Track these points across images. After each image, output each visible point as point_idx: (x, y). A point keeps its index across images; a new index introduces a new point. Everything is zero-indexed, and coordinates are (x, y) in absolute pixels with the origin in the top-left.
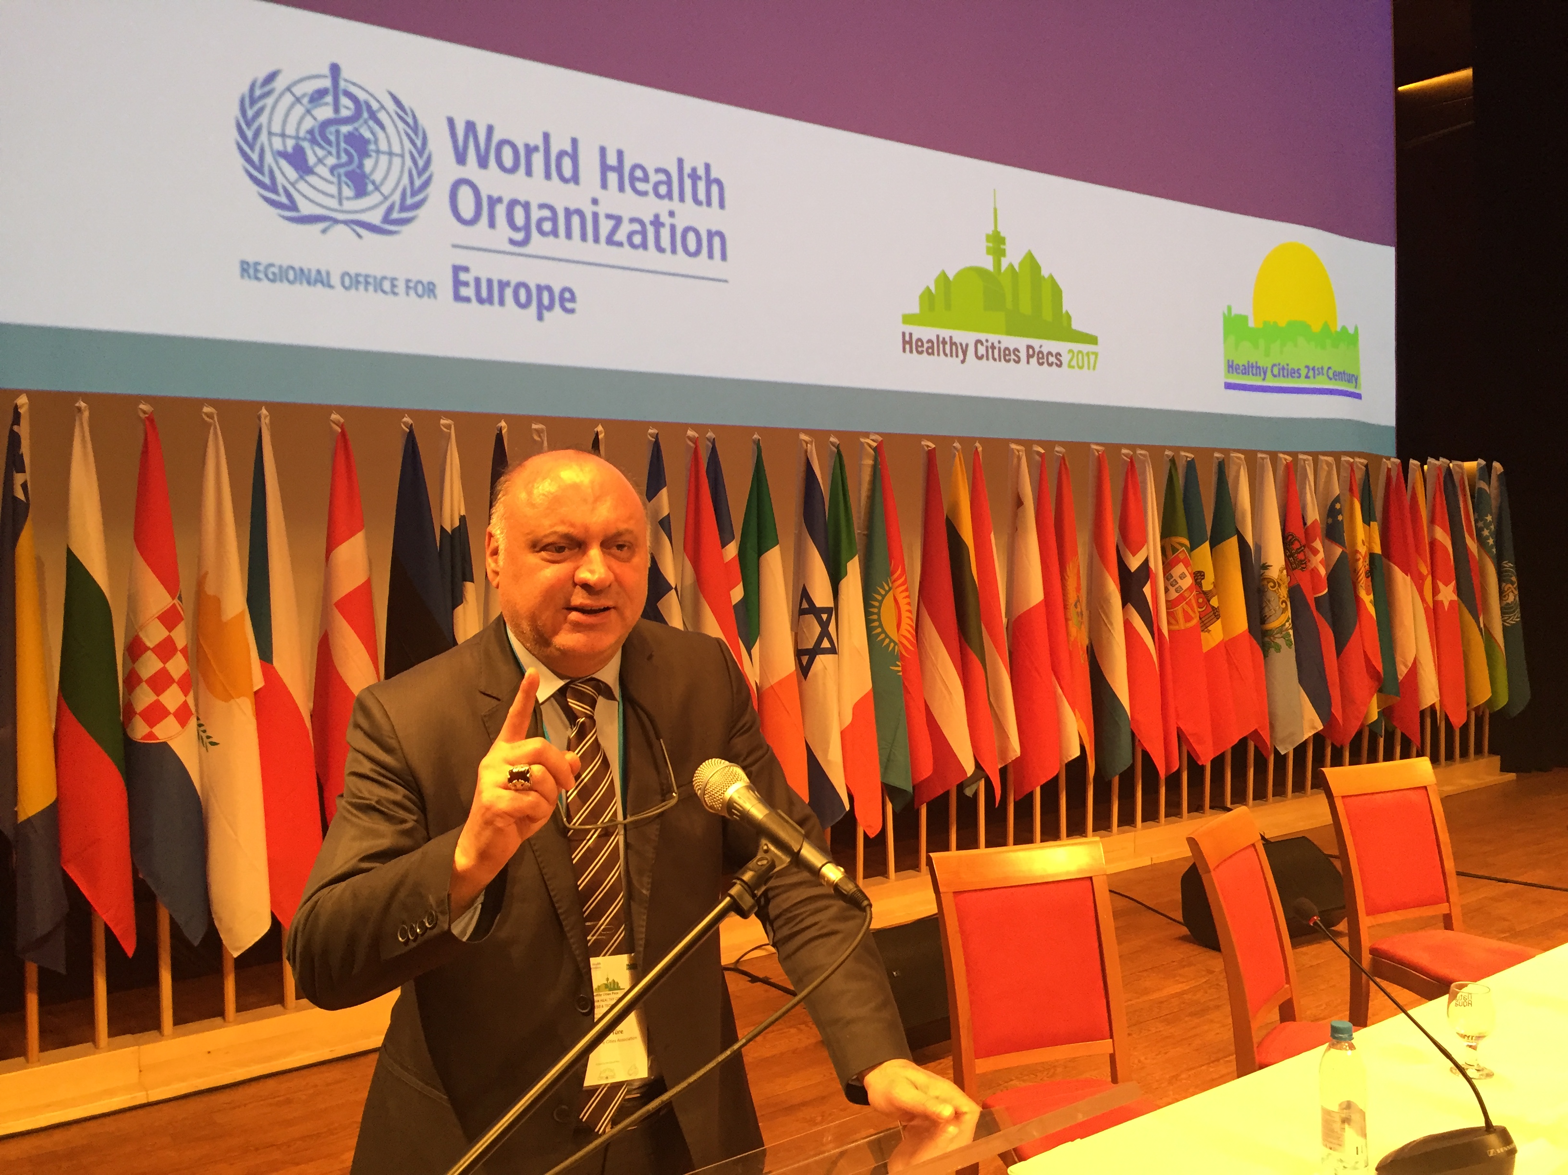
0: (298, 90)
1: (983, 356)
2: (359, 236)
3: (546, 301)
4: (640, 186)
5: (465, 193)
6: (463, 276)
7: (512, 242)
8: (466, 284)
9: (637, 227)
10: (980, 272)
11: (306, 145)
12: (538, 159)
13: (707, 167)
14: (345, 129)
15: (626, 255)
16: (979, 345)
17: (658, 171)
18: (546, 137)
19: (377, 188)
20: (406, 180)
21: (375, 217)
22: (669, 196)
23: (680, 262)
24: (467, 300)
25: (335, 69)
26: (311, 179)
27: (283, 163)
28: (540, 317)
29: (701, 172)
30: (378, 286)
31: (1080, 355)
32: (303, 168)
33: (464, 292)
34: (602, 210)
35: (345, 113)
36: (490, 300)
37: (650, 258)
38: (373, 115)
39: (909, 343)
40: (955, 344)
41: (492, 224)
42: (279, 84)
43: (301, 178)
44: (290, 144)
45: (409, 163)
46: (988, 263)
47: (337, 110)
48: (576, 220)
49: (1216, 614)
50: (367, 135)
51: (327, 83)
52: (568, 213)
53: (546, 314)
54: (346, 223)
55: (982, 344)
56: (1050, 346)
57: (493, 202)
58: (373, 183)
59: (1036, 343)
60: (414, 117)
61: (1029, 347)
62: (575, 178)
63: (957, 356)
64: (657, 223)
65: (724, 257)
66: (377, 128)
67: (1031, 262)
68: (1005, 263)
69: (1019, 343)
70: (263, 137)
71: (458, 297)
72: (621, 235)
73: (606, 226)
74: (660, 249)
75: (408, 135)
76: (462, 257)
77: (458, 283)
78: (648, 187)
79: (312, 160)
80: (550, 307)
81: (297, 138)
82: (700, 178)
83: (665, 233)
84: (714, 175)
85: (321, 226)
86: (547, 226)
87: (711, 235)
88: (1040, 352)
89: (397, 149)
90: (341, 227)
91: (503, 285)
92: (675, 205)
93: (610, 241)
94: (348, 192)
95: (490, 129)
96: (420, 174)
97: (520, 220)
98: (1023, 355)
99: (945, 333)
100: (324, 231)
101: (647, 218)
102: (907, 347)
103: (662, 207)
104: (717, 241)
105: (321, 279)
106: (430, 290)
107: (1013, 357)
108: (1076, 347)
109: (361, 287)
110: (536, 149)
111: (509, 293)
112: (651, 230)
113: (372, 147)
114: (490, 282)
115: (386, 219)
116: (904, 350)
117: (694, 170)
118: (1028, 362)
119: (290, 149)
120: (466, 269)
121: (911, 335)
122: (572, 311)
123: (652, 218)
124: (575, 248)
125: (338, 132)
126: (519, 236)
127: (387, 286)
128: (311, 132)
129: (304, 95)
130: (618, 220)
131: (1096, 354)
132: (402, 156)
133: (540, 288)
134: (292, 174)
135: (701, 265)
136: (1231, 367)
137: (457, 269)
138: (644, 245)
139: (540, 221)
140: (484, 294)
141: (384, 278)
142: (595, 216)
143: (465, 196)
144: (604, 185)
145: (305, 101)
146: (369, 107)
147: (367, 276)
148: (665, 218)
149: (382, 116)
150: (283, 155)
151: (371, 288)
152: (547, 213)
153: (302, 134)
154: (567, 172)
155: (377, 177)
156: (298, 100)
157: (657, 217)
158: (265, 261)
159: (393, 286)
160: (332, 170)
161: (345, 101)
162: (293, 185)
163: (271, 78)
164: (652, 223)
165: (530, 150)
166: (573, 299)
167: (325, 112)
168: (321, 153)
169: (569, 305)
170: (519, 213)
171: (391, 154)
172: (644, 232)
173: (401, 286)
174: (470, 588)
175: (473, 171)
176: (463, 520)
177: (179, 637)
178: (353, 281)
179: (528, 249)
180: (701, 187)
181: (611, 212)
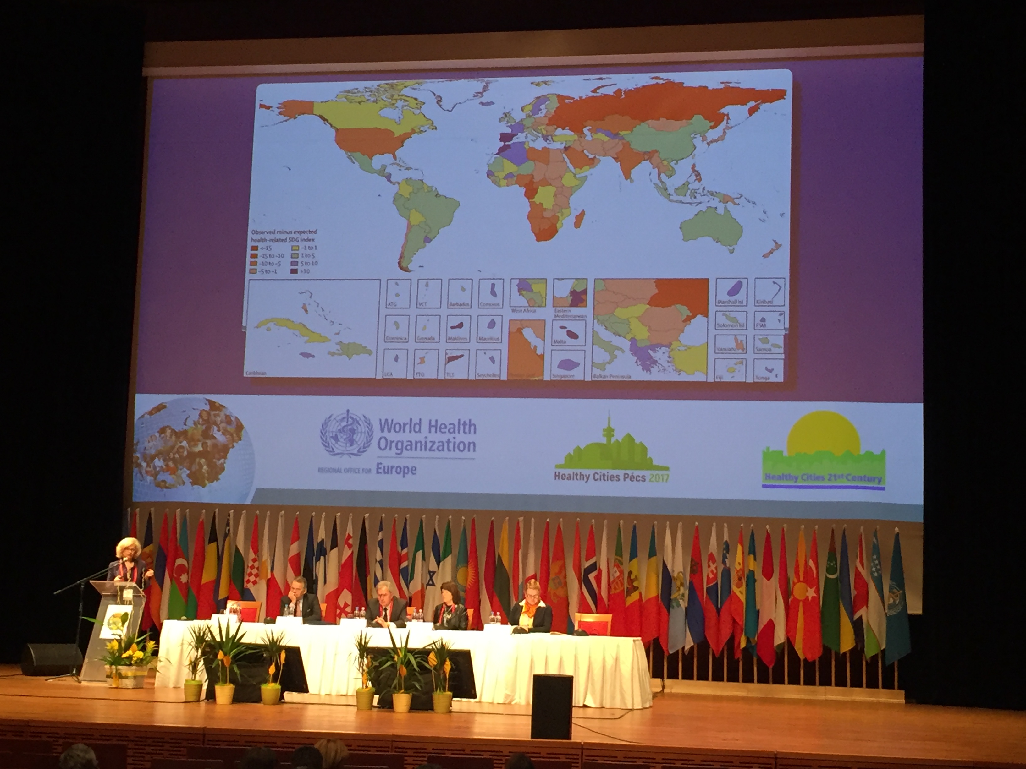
0: (338, 419)
1: (598, 479)
3: (406, 471)
4: (443, 430)
6: (380, 466)
7: (397, 454)
8: (380, 468)
9: (441, 444)
11: (338, 434)
12: (407, 427)
13: (470, 421)
14: (349, 427)
15: (436, 454)
16: (596, 475)
17: (450, 424)
18: (411, 420)
20: (365, 440)
21: (355, 452)
22: (454, 432)
23: (457, 454)
24: (381, 473)
25: (348, 411)
27: (332, 440)
28: (404, 477)
29: (468, 422)
30: (354, 472)
31: (657, 476)
33: (380, 471)
34: (428, 440)
35: (349, 423)
36: (388, 473)
37: (445, 453)
38: (358, 423)
40: (583, 475)
41: (390, 448)
42: (332, 418)
43: (337, 443)
44: (334, 434)
45: (367, 434)
46: (604, 441)
47: (347, 422)
48: (419, 445)
50: (355, 428)
51: (345, 415)
52: (416, 443)
53: (406, 475)
55: (598, 474)
57: (392, 442)
59: (629, 472)
62: (420, 431)
63: (583, 479)
65: (474, 451)
67: (630, 438)
68: (613, 440)
69: (621, 473)
70: (327, 434)
71: (378, 472)
72: (435, 447)
73: (429, 445)
74: (449, 450)
76: (379, 461)
77: (378, 468)
78: (447, 430)
79: (339, 437)
80: (407, 473)
82: (467, 424)
83: (451, 445)
84: (472, 422)
85: (340, 455)
86: (409, 448)
87: (469, 443)
89: (363, 431)
91: (392, 467)
92: (457, 435)
93: (430, 450)
95: (393, 420)
96: (370, 436)
97: (400, 447)
98: (622, 478)
99: (578, 471)
101: (445, 440)
103: (451, 436)
104: (472, 445)
105: (339, 471)
107: (616, 478)
108: (655, 473)
109: (350, 472)
110: (407, 424)
111: (394, 470)
112: (446, 445)
114: (388, 467)
115: (359, 451)
117: (465, 422)
118: (625, 480)
119: (334, 435)
120: (381, 464)
122: (415, 474)
124: (418, 453)
126: (399, 452)
127: (357, 471)
130: (434, 443)
132: (365, 433)
133: (404, 467)
134: (333, 442)
135: (466, 454)
137: (378, 464)
138: (443, 450)
139: (406, 446)
140: (386, 470)
141: (356, 469)
142: (426, 442)
143: (383, 442)
144: (430, 432)
146: (356, 419)
147: (351, 469)
148: (452, 440)
149: (360, 422)
150: (332, 437)
151: (352, 472)
152: (409, 443)
154: (417, 429)
155: (357, 440)
156: (337, 421)
157: (449, 440)
158: (324, 467)
159: (359, 471)
160: (345, 440)
161: (350, 419)
163: (330, 417)
165: (405, 425)
166: (416, 469)
167: (344, 424)
168: (342, 435)
169: (414, 472)
170: (400, 444)
171: (361, 432)
172: (443, 445)
173: (361, 471)
174: (322, 558)
175: (386, 434)
176: (323, 540)
177: (256, 564)
178: (348, 470)
179: (402, 455)
180: (467, 427)
181: (432, 440)
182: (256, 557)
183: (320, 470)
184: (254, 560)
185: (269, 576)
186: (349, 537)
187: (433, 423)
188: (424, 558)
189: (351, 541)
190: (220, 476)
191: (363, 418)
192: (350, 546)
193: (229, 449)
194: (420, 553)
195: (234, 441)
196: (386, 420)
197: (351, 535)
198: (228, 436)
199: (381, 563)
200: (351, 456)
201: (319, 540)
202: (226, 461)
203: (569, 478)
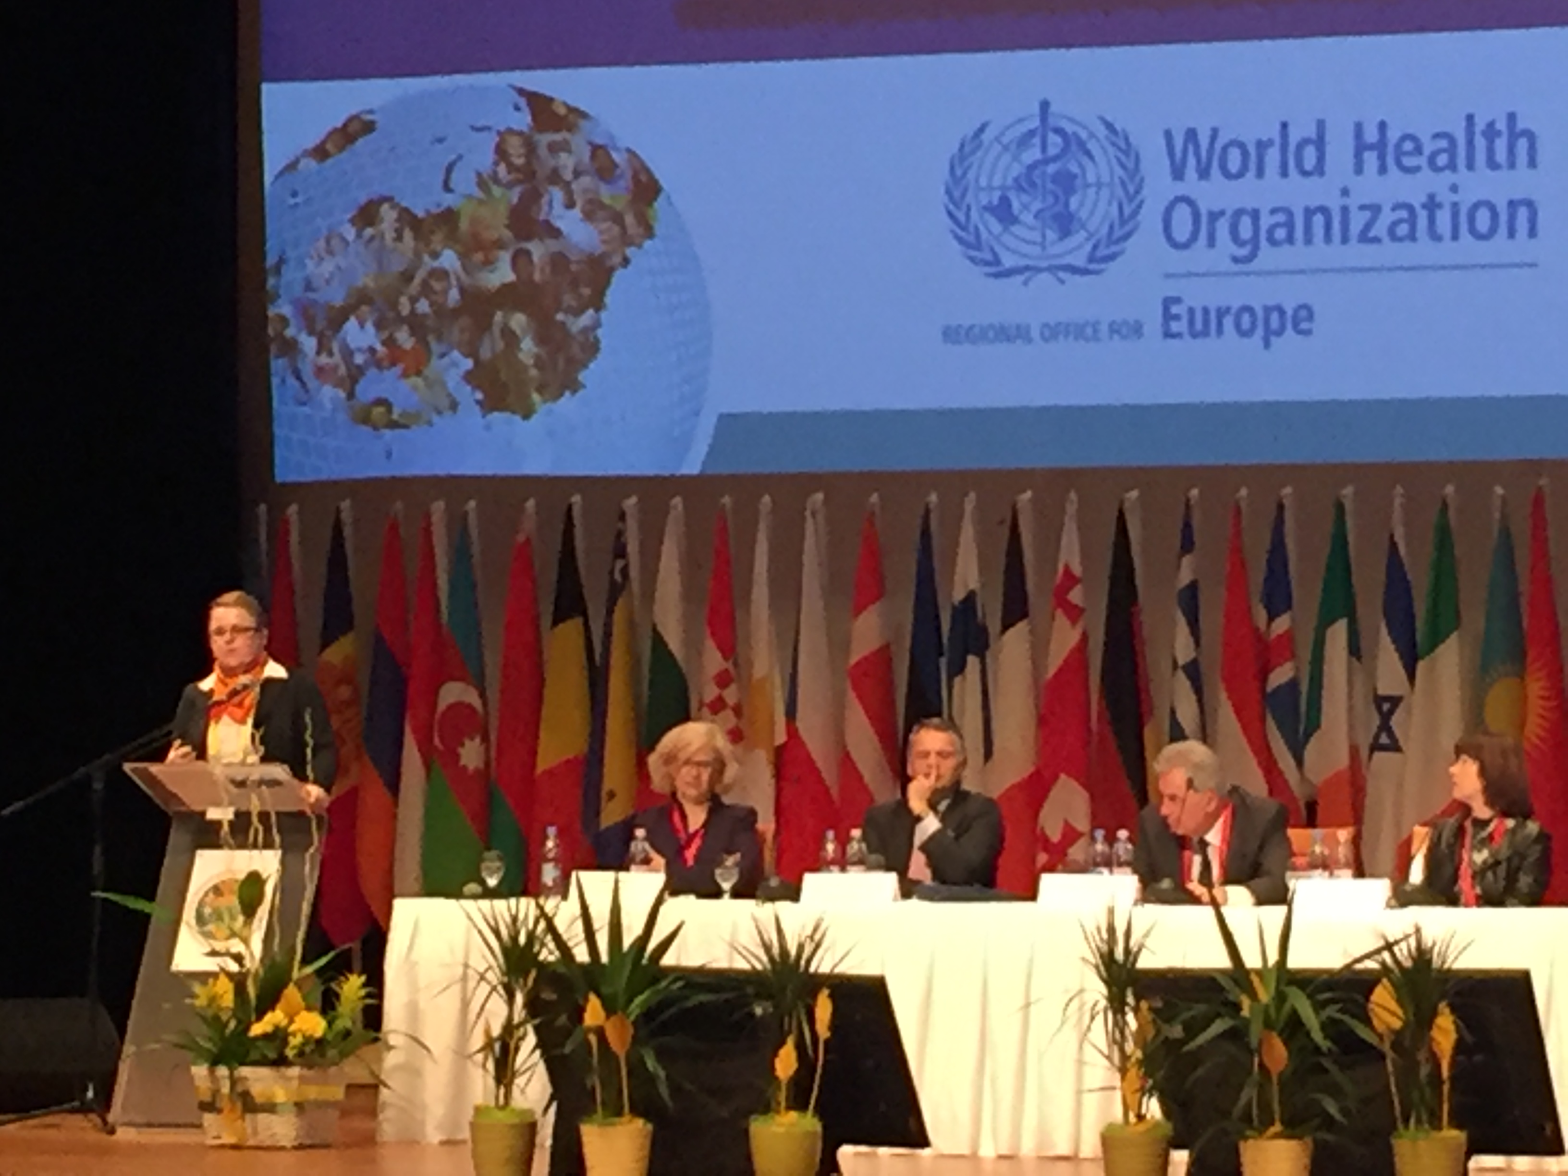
2: (1062, 282)
3: (1275, 324)
4: (1408, 161)
5: (1182, 213)
6: (1175, 310)
7: (1236, 260)
8: (1177, 317)
9: (1404, 214)
12: (1273, 156)
13: (1512, 118)
14: (1051, 169)
15: (1387, 252)
17: (1437, 136)
18: (1284, 126)
19: (1083, 227)
22: (1452, 166)
23: (1468, 248)
24: (1178, 335)
25: (1045, 106)
26: (1015, 229)
28: (1267, 344)
29: (1501, 125)
30: (1080, 335)
33: (1175, 326)
34: (1353, 202)
35: (1052, 151)
36: (1205, 332)
37: (1421, 250)
38: (1082, 144)
41: (1212, 242)
42: (987, 137)
45: (1120, 192)
48: (1318, 220)
50: (1074, 169)
51: (1036, 123)
52: (1309, 213)
53: (1274, 340)
54: (1051, 269)
57: (1214, 216)
58: (1080, 219)
60: (1127, 139)
62: (1320, 169)
65: (1532, 232)
66: (1085, 160)
71: (1168, 334)
72: (1380, 229)
73: (1358, 221)
74: (1436, 237)
75: (1118, 160)
76: (1171, 289)
77: (1168, 317)
78: (1422, 161)
80: (1280, 332)
81: (1003, 188)
82: (1499, 134)
83: (1443, 219)
84: (1521, 125)
86: (1281, 233)
87: (1513, 206)
90: (1045, 276)
91: (1222, 313)
92: (1462, 176)
93: (1365, 237)
94: (1051, 235)
95: (1215, 134)
96: (1131, 200)
97: (1246, 233)
101: (1417, 200)
103: (1439, 183)
104: (1523, 214)
105: (1021, 334)
106: (1137, 330)
109: (1061, 337)
110: (1270, 143)
111: (1228, 322)
112: (1422, 216)
114: (1206, 311)
115: (1091, 259)
117: (1491, 125)
119: (995, 202)
120: (1178, 300)
122: (1308, 333)
123: (1424, 199)
124: (1319, 254)
126: (1244, 252)
127: (1089, 331)
130: (1375, 209)
133: (1268, 310)
134: (996, 227)
135: (1500, 247)
137: (1168, 302)
138: (1412, 237)
139: (1271, 231)
141: (1087, 323)
142: (1345, 210)
143: (1182, 216)
144: (1359, 169)
147: (1068, 325)
148: (1445, 197)
151: (1071, 338)
152: (1281, 218)
154: (1310, 162)
156: (1006, 148)
157: (1431, 197)
158: (967, 323)
159: (1095, 331)
162: (997, 238)
164: (1424, 206)
165: (1262, 146)
166: (1310, 317)
169: (1304, 326)
170: (1246, 223)
172: (1412, 220)
173: (1104, 328)
174: (972, 661)
175: (1191, 185)
176: (971, 597)
177: (731, 695)
178: (1054, 332)
179: (1254, 265)
180: (1501, 145)
181: (1366, 201)
182: (729, 665)
183: (951, 335)
184: (723, 680)
185: (781, 738)
186: (1070, 579)
187: (1371, 135)
188: (1354, 650)
189: (1076, 596)
190: (582, 377)
191: (1101, 131)
192: (1074, 613)
193: (611, 270)
194: (1338, 633)
195: (626, 240)
196: (1191, 135)
197: (1077, 570)
198: (605, 225)
199: (1193, 671)
200: (1061, 274)
201: (959, 595)
202: (603, 315)
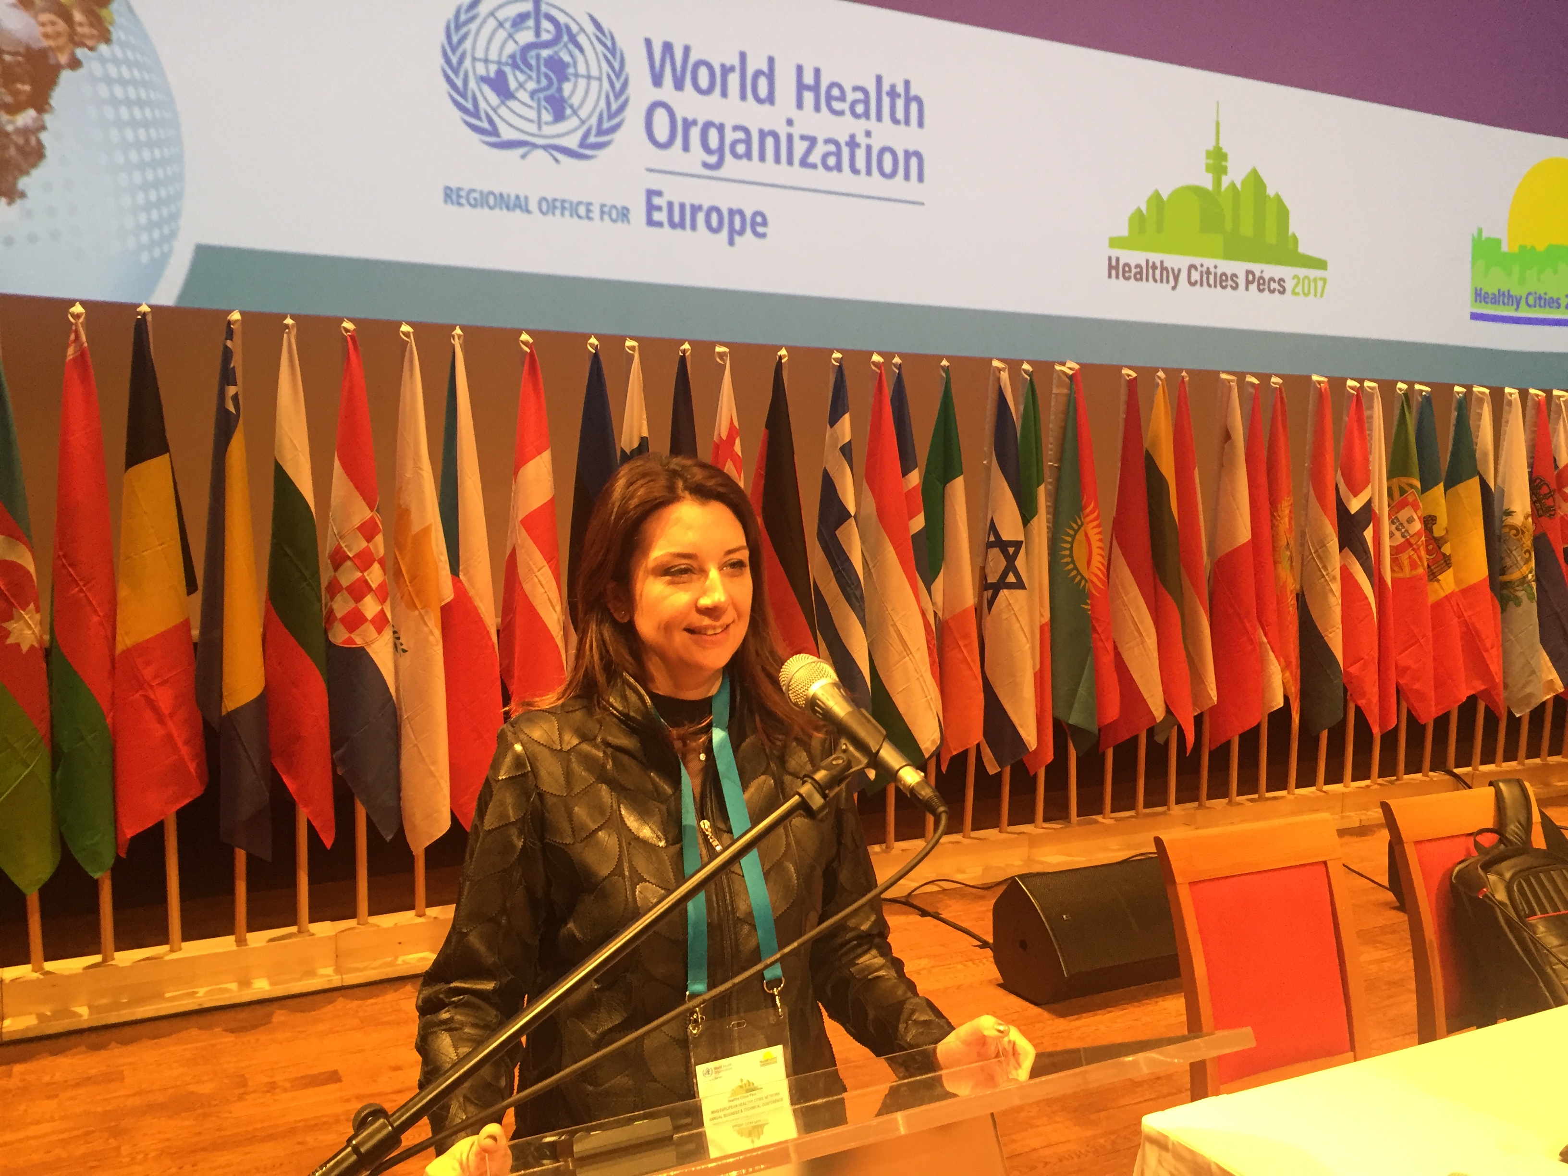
0: (501, 15)
1: (1196, 282)
2: (557, 160)
3: (737, 225)
4: (837, 105)
5: (661, 117)
6: (656, 201)
7: (706, 165)
8: (659, 208)
9: (832, 148)
10: (1197, 191)
11: (508, 70)
12: (734, 79)
13: (907, 83)
14: (545, 53)
15: (819, 178)
16: (1193, 271)
17: (856, 89)
18: (743, 56)
19: (575, 112)
20: (603, 104)
21: (572, 142)
22: (866, 115)
23: (875, 184)
24: (660, 224)
26: (512, 104)
27: (486, 89)
28: (731, 242)
29: (900, 89)
30: (574, 212)
31: (1306, 282)
32: (504, 92)
33: (657, 216)
34: (796, 131)
35: (545, 37)
36: (682, 225)
37: (844, 180)
39: (1115, 268)
40: (1166, 269)
41: (686, 148)
43: (503, 103)
44: (493, 68)
46: (1206, 182)
47: (538, 34)
48: (770, 142)
49: (1447, 562)
50: (567, 58)
52: (763, 135)
53: (737, 239)
54: (545, 147)
55: (1196, 269)
56: (1271, 271)
57: (688, 124)
58: (571, 107)
59: (1256, 268)
60: (613, 38)
61: (1248, 272)
62: (771, 99)
63: (1168, 282)
64: (853, 144)
65: (921, 178)
66: (576, 52)
67: (1256, 180)
68: (1225, 181)
69: (1238, 268)
70: (467, 63)
71: (651, 222)
72: (815, 157)
73: (800, 148)
74: (855, 171)
76: (656, 182)
77: (651, 208)
78: (846, 107)
79: (513, 85)
80: (741, 232)
81: (499, 63)
82: (899, 96)
83: (860, 154)
84: (913, 92)
85: (521, 151)
86: (741, 149)
87: (908, 155)
88: (1261, 278)
89: (595, 72)
90: (539, 154)
91: (696, 209)
92: (872, 124)
93: (804, 163)
94: (547, 117)
95: (687, 50)
96: (617, 97)
97: (714, 142)
98: (1241, 281)
99: (1155, 258)
100: (523, 156)
101: (843, 139)
102: (1114, 272)
103: (858, 127)
104: (914, 161)
105: (519, 204)
106: (624, 214)
107: (1230, 282)
108: (1302, 272)
109: (558, 212)
110: (732, 69)
111: (701, 217)
112: (846, 151)
113: (571, 70)
114: (682, 206)
115: (583, 144)
116: (1110, 276)
117: (893, 87)
118: (1247, 289)
119: (492, 75)
120: (659, 194)
121: (1118, 260)
122: (763, 235)
123: (847, 138)
124: (769, 171)
125: (538, 57)
126: (713, 159)
127: (582, 210)
128: (512, 57)
129: (506, 20)
130: (812, 141)
131: (1324, 280)
132: (600, 79)
133: (732, 212)
134: (494, 99)
135: (897, 186)
136: (1480, 296)
137: (651, 194)
138: (839, 167)
139: (734, 143)
140: (677, 218)
141: (580, 203)
142: (790, 137)
144: (800, 105)
145: (508, 25)
146: (568, 29)
147: (563, 201)
148: (861, 139)
149: (582, 39)
151: (567, 213)
152: (741, 135)
153: (504, 59)
154: (763, 91)
155: (576, 101)
157: (852, 137)
158: (467, 186)
159: (588, 211)
161: (546, 24)
162: (495, 110)
164: (847, 144)
165: (726, 70)
166: (764, 223)
169: (760, 230)
170: (713, 135)
172: (838, 154)
173: (596, 209)
175: (667, 92)
176: (643, 442)
178: (550, 206)
179: (722, 173)
180: (900, 105)
181: (806, 132)
182: (376, 514)
183: (451, 195)
184: (368, 531)
185: (447, 596)
190: (23, 183)
192: (739, 464)
196: (668, 47)
202: (47, 118)
203: (1139, 277)
